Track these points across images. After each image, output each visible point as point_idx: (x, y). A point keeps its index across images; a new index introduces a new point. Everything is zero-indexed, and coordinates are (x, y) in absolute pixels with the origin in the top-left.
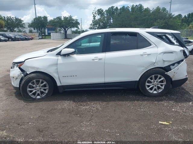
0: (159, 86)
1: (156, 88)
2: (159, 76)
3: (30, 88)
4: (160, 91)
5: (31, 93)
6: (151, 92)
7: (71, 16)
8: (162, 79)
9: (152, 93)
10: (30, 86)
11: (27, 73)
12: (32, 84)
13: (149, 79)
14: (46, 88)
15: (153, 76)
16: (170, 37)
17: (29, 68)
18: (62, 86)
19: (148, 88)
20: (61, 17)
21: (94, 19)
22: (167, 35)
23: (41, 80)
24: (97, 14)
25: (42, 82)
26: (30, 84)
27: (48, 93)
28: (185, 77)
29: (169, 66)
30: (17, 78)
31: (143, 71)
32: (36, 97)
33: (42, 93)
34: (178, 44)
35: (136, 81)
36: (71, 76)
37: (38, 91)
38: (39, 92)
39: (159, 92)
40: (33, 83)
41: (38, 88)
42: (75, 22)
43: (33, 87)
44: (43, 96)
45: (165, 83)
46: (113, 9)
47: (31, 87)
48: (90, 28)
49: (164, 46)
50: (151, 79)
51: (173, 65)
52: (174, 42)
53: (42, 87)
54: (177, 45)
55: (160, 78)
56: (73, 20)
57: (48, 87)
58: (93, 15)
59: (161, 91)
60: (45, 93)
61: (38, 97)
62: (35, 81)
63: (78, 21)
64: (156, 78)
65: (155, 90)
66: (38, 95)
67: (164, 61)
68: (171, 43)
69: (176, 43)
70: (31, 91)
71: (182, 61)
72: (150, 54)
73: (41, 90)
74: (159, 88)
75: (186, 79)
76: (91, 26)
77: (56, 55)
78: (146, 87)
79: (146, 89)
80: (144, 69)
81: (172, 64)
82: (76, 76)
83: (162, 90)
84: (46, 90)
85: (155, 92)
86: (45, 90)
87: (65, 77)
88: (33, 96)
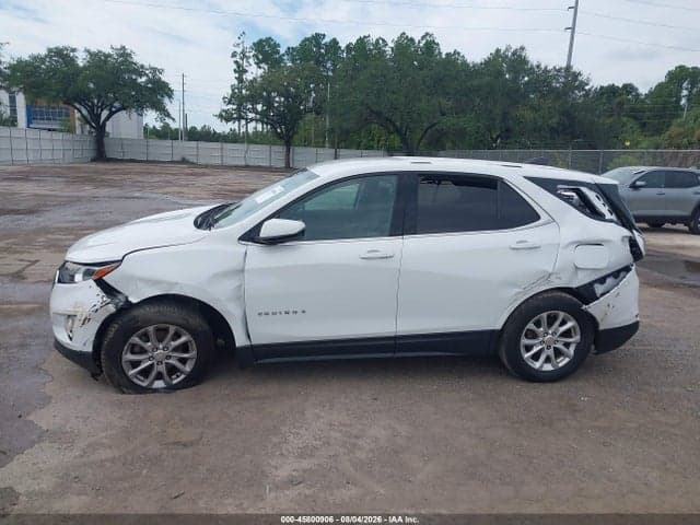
0: (559, 346)
1: (551, 352)
2: (562, 315)
3: (133, 353)
4: (563, 362)
5: (134, 368)
6: (537, 365)
7: (123, 48)
8: (569, 325)
9: (539, 371)
10: (134, 345)
11: (130, 299)
12: (140, 338)
13: (531, 326)
14: (186, 355)
15: (545, 315)
16: (592, 195)
17: (140, 285)
18: (252, 348)
19: (527, 355)
20: (74, 50)
21: (240, 80)
22: (584, 189)
23: (172, 329)
24: (251, 61)
25: (177, 336)
26: (135, 339)
27: (192, 371)
28: (634, 321)
29: (591, 284)
30: (86, 320)
31: (516, 300)
32: (152, 383)
33: (172, 370)
34: (614, 217)
35: (492, 332)
36: (287, 313)
37: (160, 363)
38: (162, 368)
39: (560, 365)
40: (146, 337)
41: (159, 353)
42: (149, 81)
43: (143, 351)
44: (175, 382)
45: (577, 338)
46: (318, 45)
47: (136, 349)
48: (221, 116)
49: (577, 224)
50: (538, 324)
51: (602, 280)
52: (604, 209)
53: (176, 349)
54: (611, 221)
55: (563, 323)
56: (140, 71)
57: (195, 352)
58: (236, 62)
59: (566, 365)
60: (182, 373)
61: (159, 384)
62: (151, 329)
63: (163, 79)
64: (551, 320)
65: (548, 360)
66: (159, 376)
67: (576, 267)
68: (594, 213)
69: (608, 216)
70: (135, 364)
71: (627, 269)
72: (539, 247)
73: (170, 361)
74: (558, 353)
75: (634, 327)
76: (230, 106)
77: (240, 239)
78: (522, 350)
79: (522, 358)
80: (520, 293)
81: (596, 277)
82: (304, 312)
83: (567, 360)
84: (189, 362)
85: (548, 367)
86: (183, 361)
87: (267, 314)
88: (142, 378)
